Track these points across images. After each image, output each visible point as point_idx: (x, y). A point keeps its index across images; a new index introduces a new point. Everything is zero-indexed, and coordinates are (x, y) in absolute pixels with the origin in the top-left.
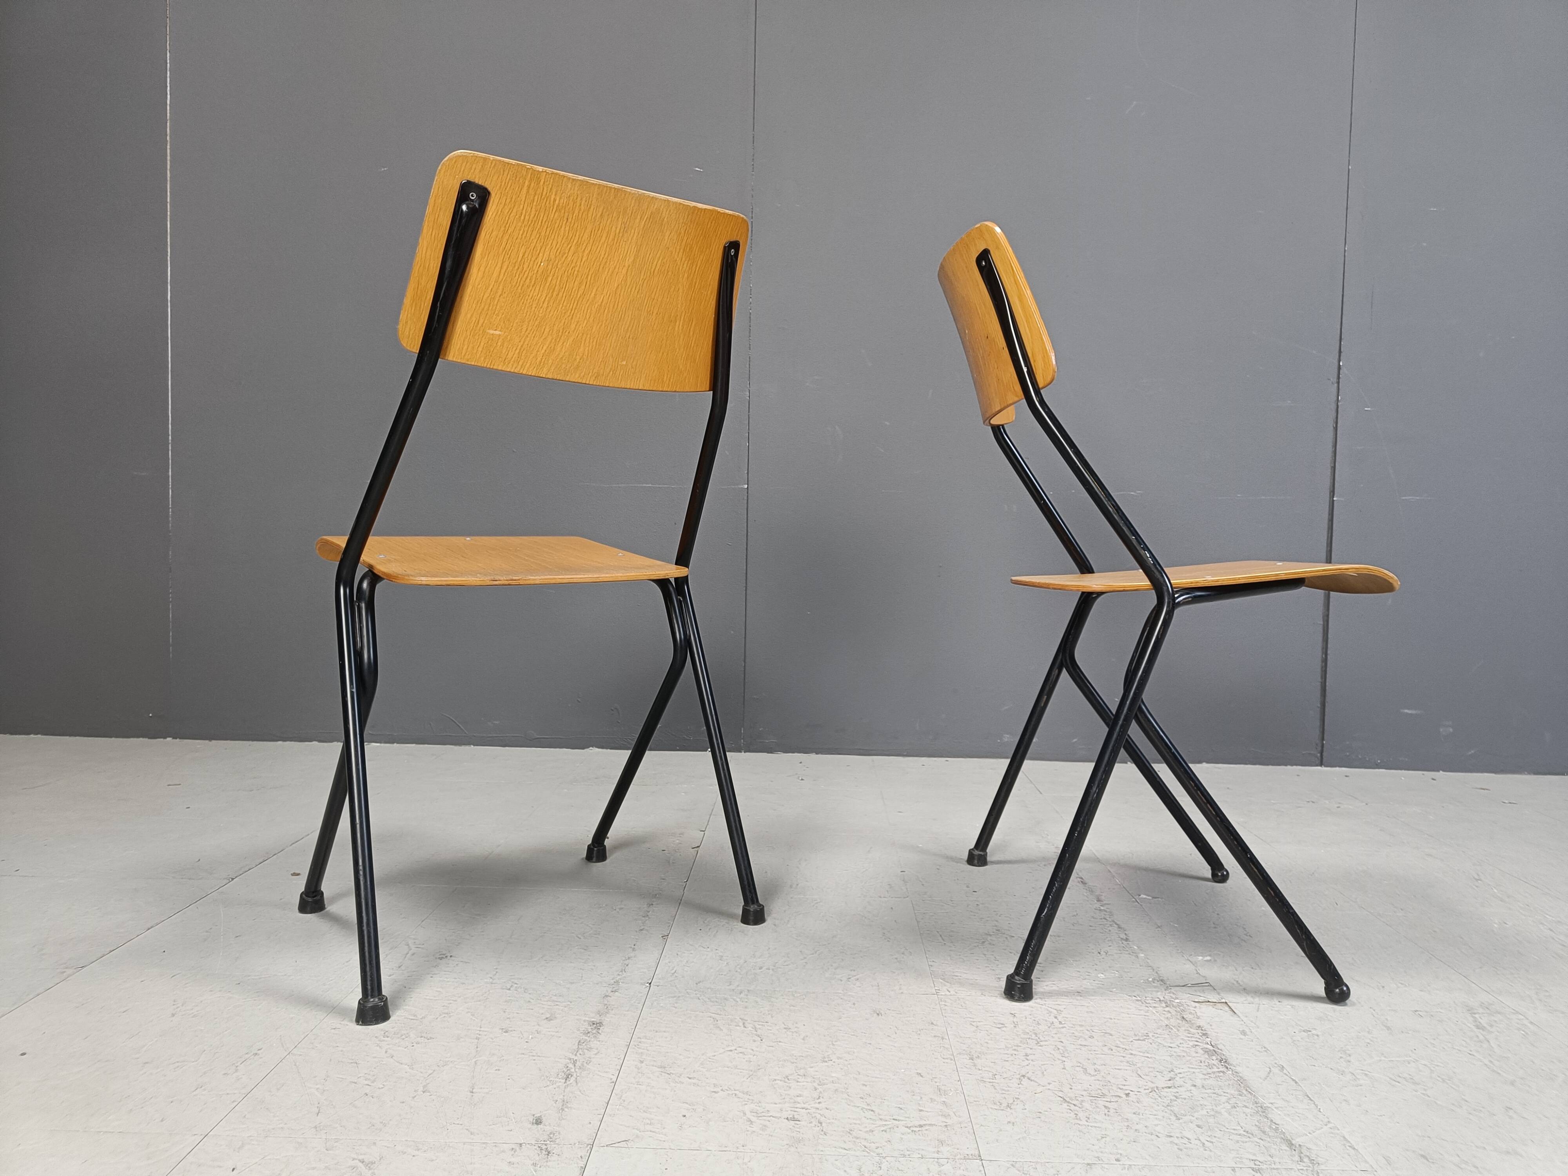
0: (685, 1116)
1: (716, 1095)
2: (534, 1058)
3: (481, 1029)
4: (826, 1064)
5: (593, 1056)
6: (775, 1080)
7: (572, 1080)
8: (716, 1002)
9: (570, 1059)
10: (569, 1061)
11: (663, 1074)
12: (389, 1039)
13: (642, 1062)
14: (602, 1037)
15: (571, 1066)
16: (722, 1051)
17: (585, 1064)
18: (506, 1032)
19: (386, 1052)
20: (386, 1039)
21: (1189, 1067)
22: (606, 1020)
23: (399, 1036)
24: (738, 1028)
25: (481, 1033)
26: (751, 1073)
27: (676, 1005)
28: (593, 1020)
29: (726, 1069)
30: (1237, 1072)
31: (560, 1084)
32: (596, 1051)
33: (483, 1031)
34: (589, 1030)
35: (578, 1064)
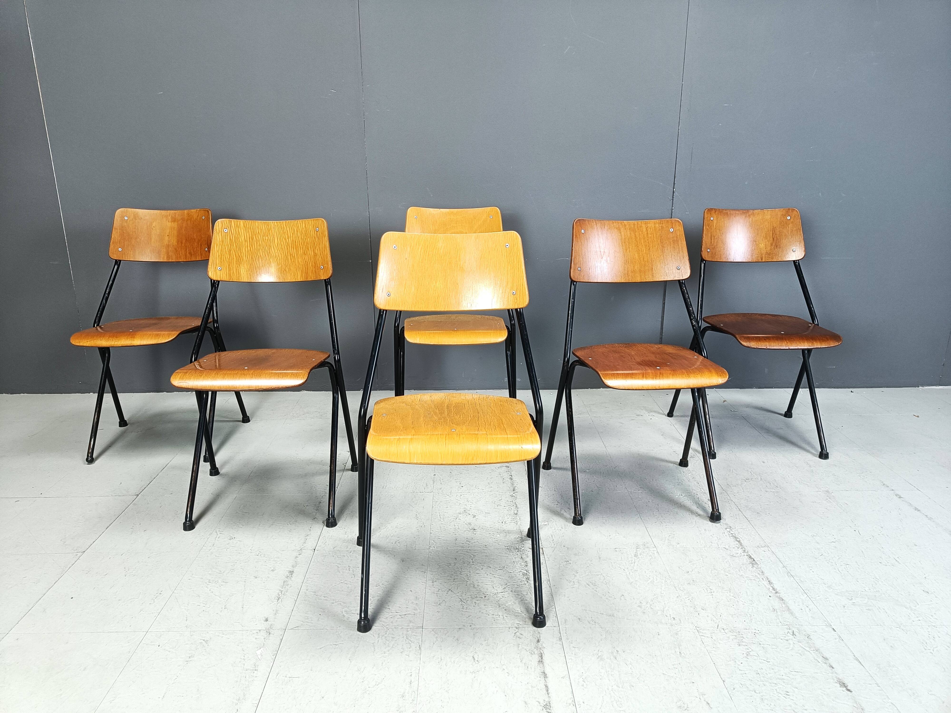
0: (320, 615)
1: (333, 604)
2: (266, 590)
3: (247, 577)
4: (377, 587)
5: (289, 588)
6: (356, 596)
7: (280, 600)
8: (340, 558)
9: (280, 590)
10: (279, 591)
11: (315, 596)
12: (211, 584)
13: (307, 590)
14: (293, 579)
15: (280, 593)
16: (339, 583)
17: (285, 592)
18: (256, 578)
19: (210, 590)
20: (210, 584)
21: (513, 582)
22: (296, 570)
23: (215, 582)
24: (346, 571)
25: (246, 579)
26: (348, 593)
27: (324, 560)
28: (290, 570)
29: (339, 592)
30: (530, 584)
31: (275, 602)
32: (290, 586)
33: (247, 578)
34: (288, 575)
35: (283, 593)
